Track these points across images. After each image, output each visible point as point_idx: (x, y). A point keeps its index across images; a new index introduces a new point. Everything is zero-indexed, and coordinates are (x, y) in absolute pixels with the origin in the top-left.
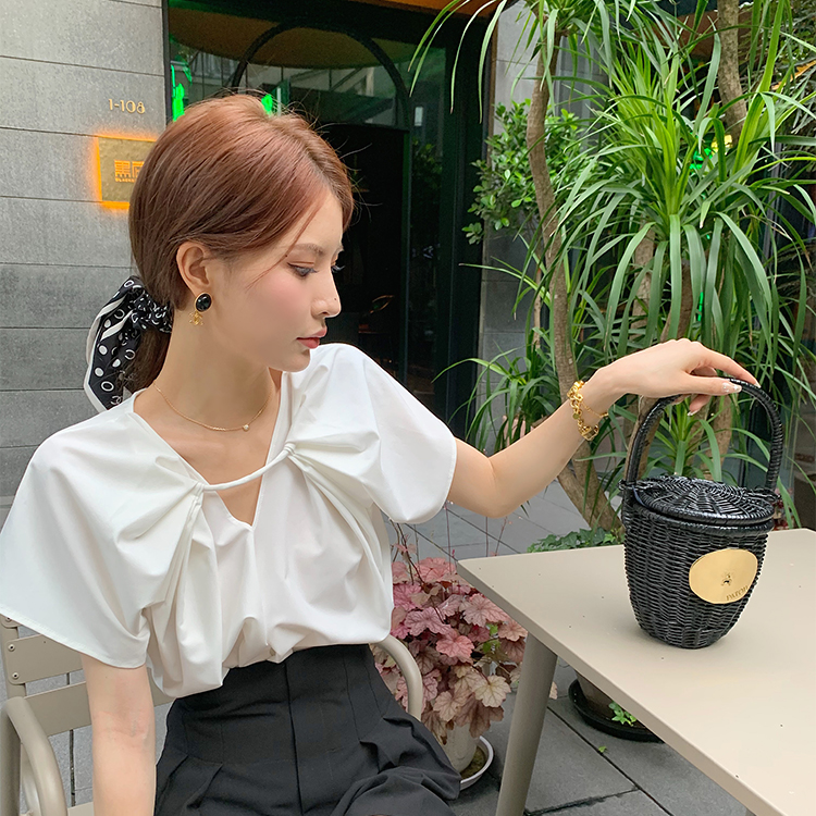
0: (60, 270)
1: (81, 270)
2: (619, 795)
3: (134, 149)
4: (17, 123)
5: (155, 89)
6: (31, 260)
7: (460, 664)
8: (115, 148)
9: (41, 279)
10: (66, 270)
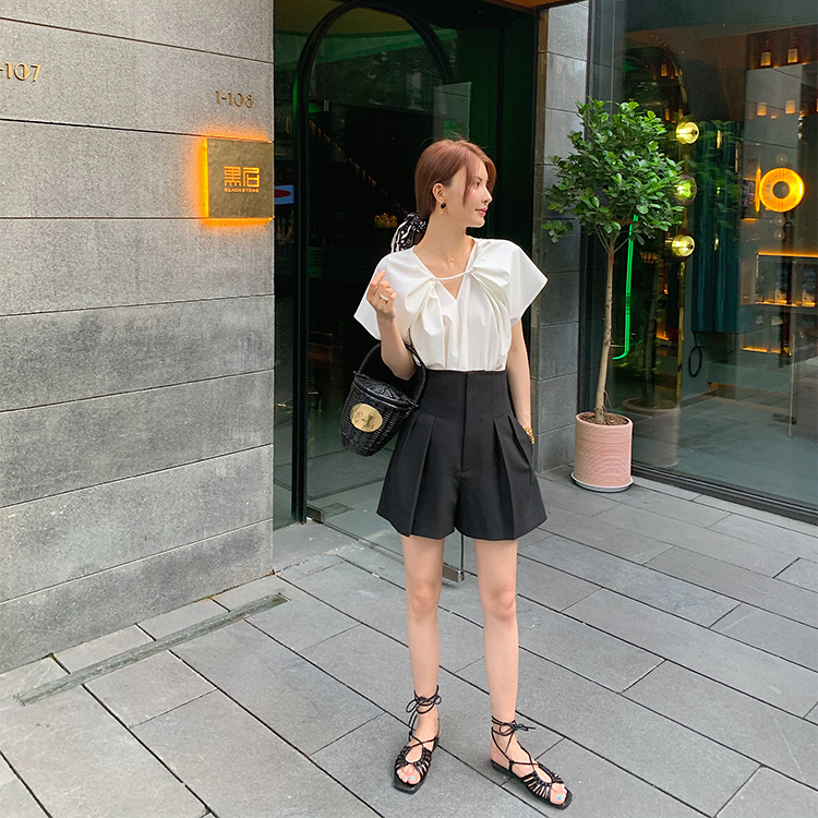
3: (245, 151)
5: (264, 78)
8: (225, 152)
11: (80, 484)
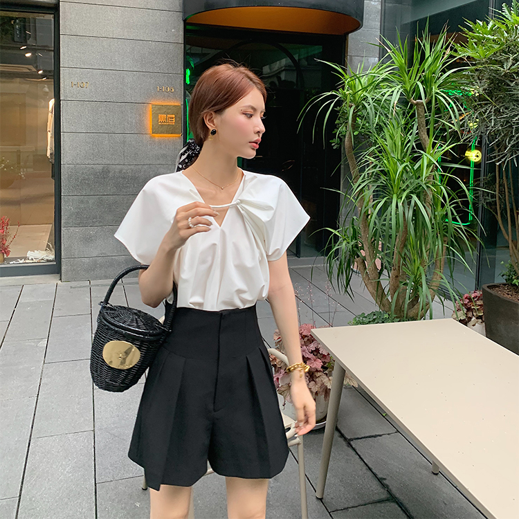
0: (129, 167)
1: (140, 167)
2: (389, 434)
3: (168, 109)
4: (114, 99)
5: (179, 80)
6: (117, 162)
7: (317, 371)
8: (159, 109)
9: (120, 171)
10: (132, 167)
11: (101, 224)
